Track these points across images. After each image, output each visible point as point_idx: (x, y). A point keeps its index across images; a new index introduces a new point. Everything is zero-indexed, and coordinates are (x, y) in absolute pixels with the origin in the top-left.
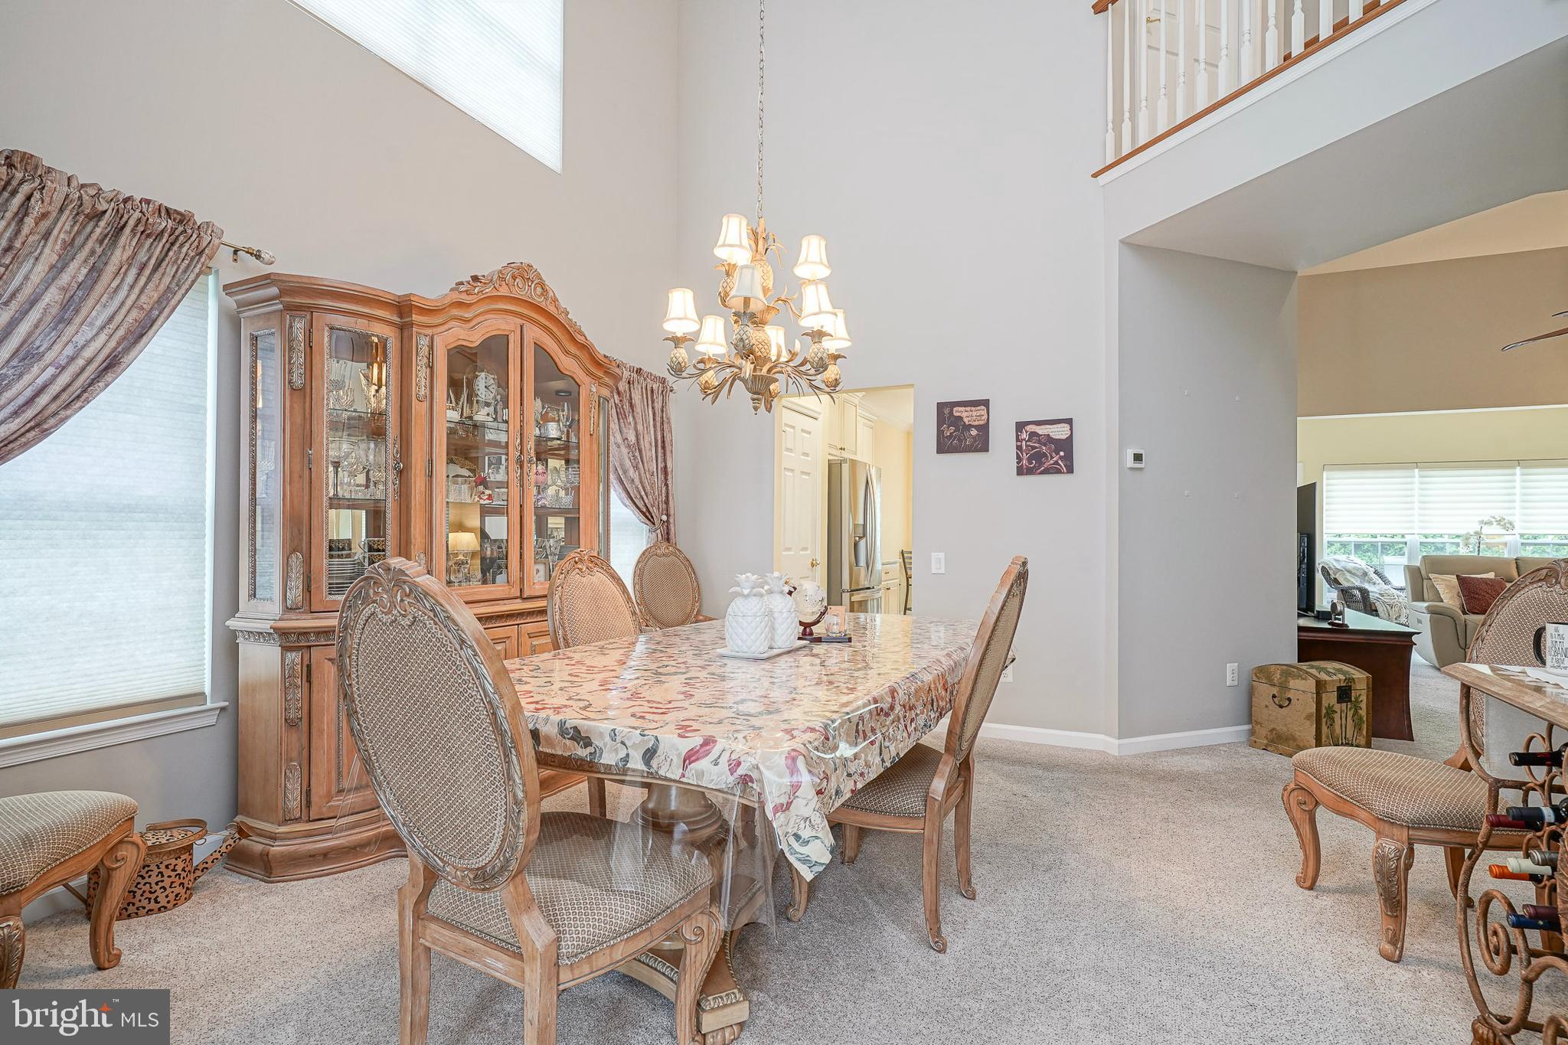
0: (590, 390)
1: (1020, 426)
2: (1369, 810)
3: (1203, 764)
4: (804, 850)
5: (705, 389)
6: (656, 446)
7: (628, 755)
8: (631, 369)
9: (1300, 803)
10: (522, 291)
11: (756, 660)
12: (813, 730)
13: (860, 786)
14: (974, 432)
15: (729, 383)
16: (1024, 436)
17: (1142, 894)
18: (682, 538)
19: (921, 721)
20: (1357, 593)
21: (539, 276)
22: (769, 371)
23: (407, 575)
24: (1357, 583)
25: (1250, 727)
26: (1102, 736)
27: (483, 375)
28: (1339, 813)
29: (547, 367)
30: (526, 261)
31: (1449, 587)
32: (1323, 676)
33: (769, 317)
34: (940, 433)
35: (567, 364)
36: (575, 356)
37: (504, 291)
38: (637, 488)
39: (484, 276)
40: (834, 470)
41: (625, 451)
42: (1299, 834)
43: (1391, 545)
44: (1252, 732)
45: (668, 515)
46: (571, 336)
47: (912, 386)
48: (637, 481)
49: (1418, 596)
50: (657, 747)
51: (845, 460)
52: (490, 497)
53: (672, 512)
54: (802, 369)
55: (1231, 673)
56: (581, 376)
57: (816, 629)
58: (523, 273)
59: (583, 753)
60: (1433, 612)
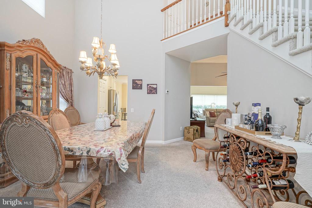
0: (55, 71)
1: (148, 85)
2: (204, 148)
3: (178, 144)
4: (124, 167)
5: (87, 73)
6: (69, 85)
7: (83, 153)
8: (63, 67)
9: (194, 148)
10: (37, 45)
11: (103, 131)
12: (122, 143)
13: (129, 153)
14: (139, 85)
15: (93, 73)
16: (149, 87)
17: (172, 167)
18: (76, 106)
19: (137, 140)
20: (196, 115)
21: (42, 42)
22: (103, 71)
23: (28, 115)
24: (196, 113)
25: (183, 137)
26: (161, 141)
27: (25, 65)
28: (200, 149)
29: (44, 65)
30: (38, 38)
31: (208, 113)
32: (194, 128)
33: (103, 59)
34: (133, 85)
35: (49, 64)
36: (51, 63)
37: (32, 45)
38: (65, 94)
39: (27, 40)
40: (109, 92)
41: (61, 85)
42: (194, 153)
43: (200, 107)
44: (184, 138)
45: (72, 100)
46: (50, 58)
47: (127, 76)
48: (65, 93)
49: (204, 115)
50: (90, 150)
51: (112, 90)
52: (27, 95)
53: (73, 100)
54: (111, 71)
55: (181, 128)
56: (52, 67)
57: (112, 124)
58: (38, 41)
59: (71, 153)
60: (206, 117)
